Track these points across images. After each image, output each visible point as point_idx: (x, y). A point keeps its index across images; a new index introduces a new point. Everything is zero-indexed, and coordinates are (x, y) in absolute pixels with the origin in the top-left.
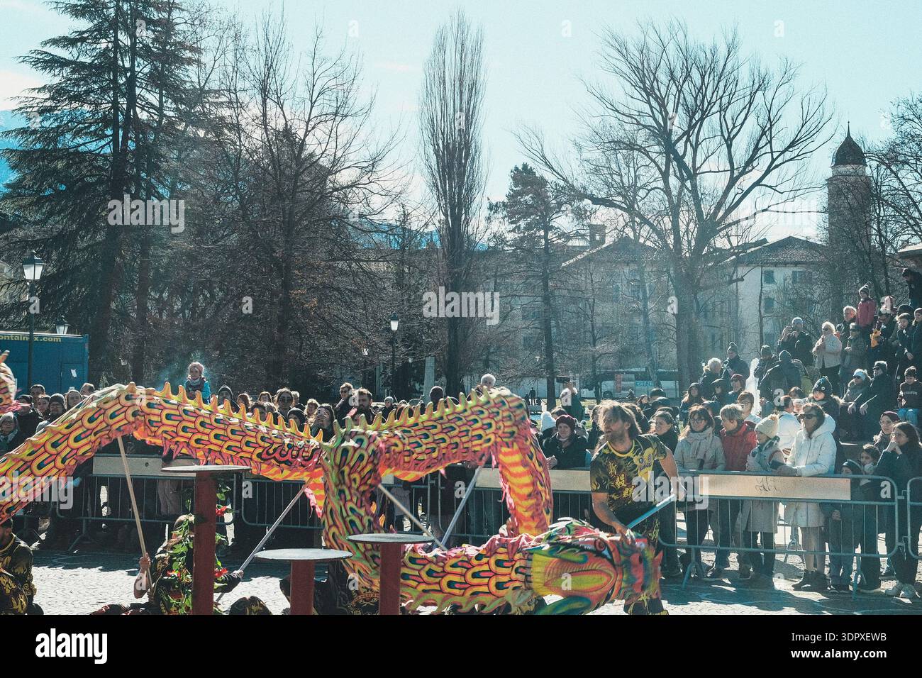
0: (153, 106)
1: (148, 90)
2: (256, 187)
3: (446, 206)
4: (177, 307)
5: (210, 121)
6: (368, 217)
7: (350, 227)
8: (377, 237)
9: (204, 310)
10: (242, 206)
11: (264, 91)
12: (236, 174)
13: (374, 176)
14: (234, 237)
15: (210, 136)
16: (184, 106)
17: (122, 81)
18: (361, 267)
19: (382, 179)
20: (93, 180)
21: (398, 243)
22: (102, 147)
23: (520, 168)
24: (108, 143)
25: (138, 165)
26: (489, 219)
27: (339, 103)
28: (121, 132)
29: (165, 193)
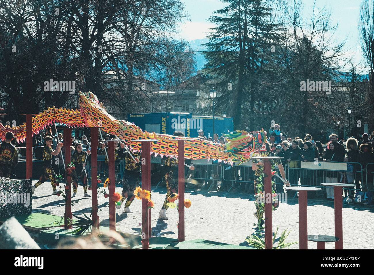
0: (254, 33)
1: (252, 27)
2: (293, 60)
3: (371, 64)
4: (265, 106)
5: (275, 36)
6: (338, 69)
7: (331, 74)
8: (342, 78)
9: (275, 108)
10: (288, 68)
11: (295, 24)
12: (285, 55)
13: (340, 53)
14: (285, 80)
15: (275, 42)
16: (265, 31)
17: (242, 24)
18: (336, 89)
19: (344, 54)
20: (233, 61)
21: (351, 79)
22: (236, 49)
24: (238, 47)
25: (249, 55)
27: (324, 26)
28: (242, 43)
29: (259, 64)
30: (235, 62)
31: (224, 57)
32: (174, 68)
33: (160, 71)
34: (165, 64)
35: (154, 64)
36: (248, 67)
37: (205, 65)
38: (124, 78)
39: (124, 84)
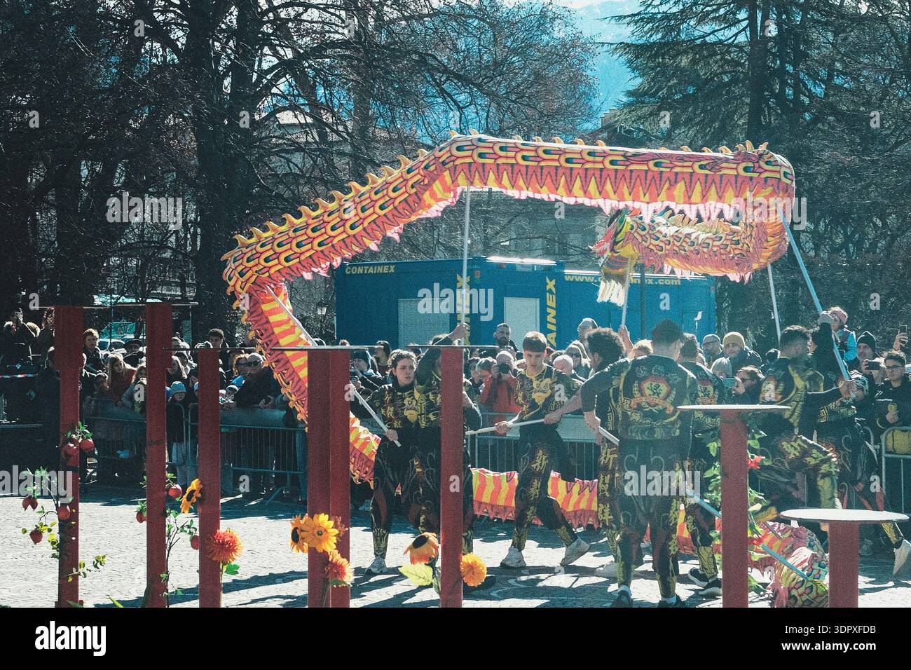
4: (839, 239)
20: (724, 79)
22: (735, 35)
24: (744, 29)
25: (782, 56)
28: (759, 14)
29: (819, 91)
30: (734, 81)
31: (694, 62)
33: (463, 112)
34: (479, 86)
35: (439, 85)
36: (780, 97)
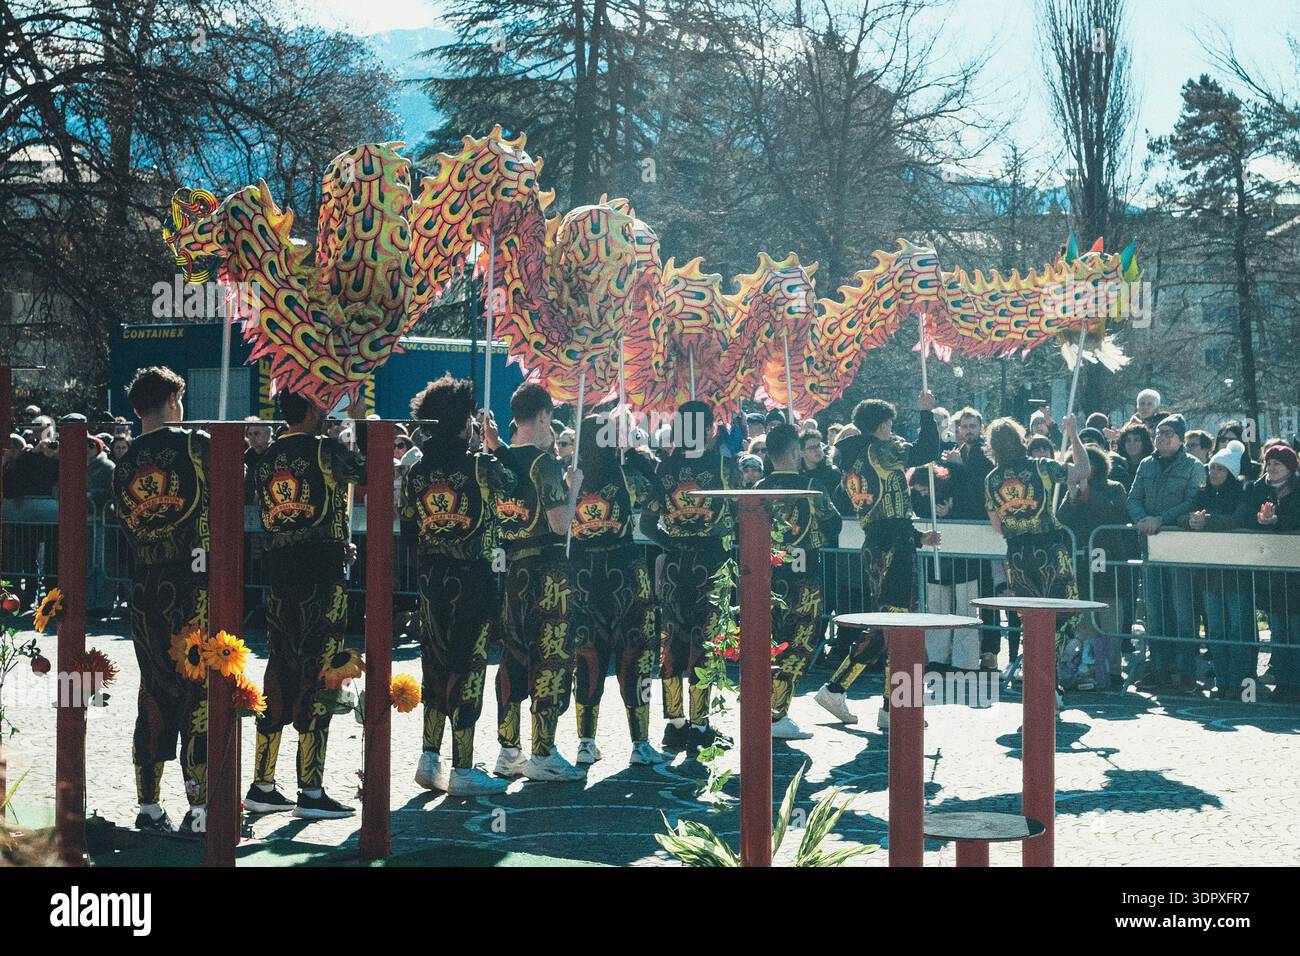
0: (633, 6)
2: (789, 120)
3: (1079, 144)
5: (716, 25)
7: (932, 180)
10: (768, 151)
12: (757, 102)
14: (758, 200)
15: (716, 47)
16: (677, 3)
18: (949, 239)
19: (980, 102)
20: (550, 120)
21: (1005, 204)
22: (561, 71)
23: (1197, 81)
24: (569, 64)
25: (612, 97)
26: (1148, 163)
28: (587, 47)
29: (651, 135)
30: (558, 123)
31: (514, 100)
32: (309, 139)
33: (250, 151)
34: (270, 122)
35: (225, 121)
36: (610, 144)
37: (432, 134)
38: (95, 178)
39: (97, 204)
